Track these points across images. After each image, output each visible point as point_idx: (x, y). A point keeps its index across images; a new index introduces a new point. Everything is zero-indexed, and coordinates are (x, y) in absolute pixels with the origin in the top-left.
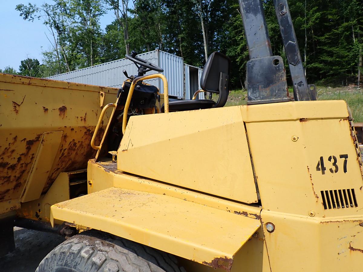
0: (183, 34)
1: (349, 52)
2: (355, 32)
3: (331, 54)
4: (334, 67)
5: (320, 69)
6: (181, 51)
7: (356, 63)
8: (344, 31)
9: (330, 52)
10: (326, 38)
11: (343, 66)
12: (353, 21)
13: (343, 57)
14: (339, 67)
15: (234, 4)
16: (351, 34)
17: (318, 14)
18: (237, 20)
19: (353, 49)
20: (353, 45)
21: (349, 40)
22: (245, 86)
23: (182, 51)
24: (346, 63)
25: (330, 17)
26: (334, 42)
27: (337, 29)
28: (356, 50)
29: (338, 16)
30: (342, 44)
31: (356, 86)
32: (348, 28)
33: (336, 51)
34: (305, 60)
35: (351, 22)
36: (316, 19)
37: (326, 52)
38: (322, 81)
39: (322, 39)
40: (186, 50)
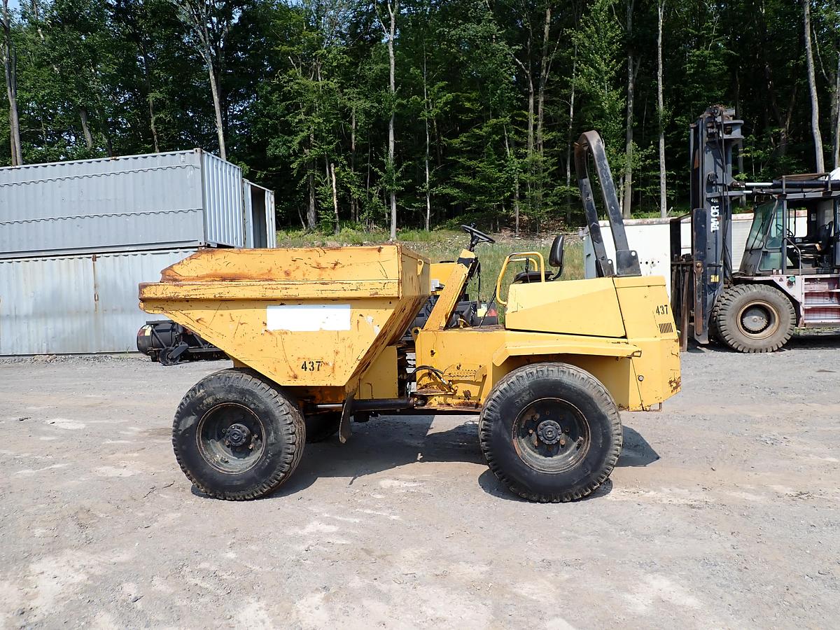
0: (161, 92)
1: (500, 171)
2: (508, 138)
3: (472, 172)
4: (478, 198)
5: (453, 198)
6: (154, 130)
7: (511, 192)
8: (490, 134)
9: (469, 167)
10: (463, 142)
11: (491, 194)
12: (506, 117)
13: (490, 180)
14: (486, 197)
15: (283, 45)
16: (503, 139)
17: (450, 96)
18: (292, 81)
19: (506, 167)
20: (506, 161)
21: (499, 148)
22: (309, 221)
23: (157, 131)
24: (496, 190)
25: (468, 105)
26: (476, 151)
27: (481, 128)
28: (512, 170)
29: (480, 106)
30: (489, 156)
31: (513, 233)
32: (497, 129)
33: (481, 168)
34: (428, 179)
35: (503, 119)
36: (446, 104)
37: (463, 167)
38: (455, 221)
39: (456, 142)
40: (166, 129)
